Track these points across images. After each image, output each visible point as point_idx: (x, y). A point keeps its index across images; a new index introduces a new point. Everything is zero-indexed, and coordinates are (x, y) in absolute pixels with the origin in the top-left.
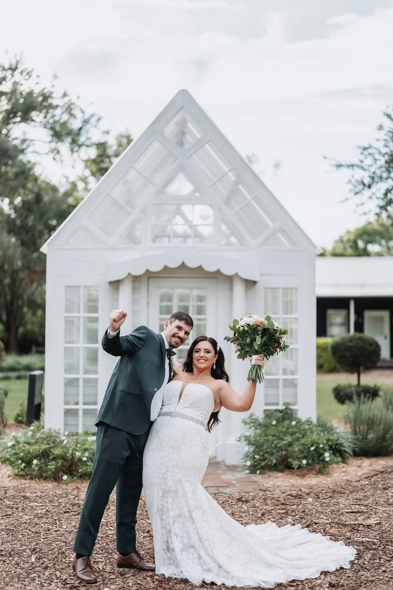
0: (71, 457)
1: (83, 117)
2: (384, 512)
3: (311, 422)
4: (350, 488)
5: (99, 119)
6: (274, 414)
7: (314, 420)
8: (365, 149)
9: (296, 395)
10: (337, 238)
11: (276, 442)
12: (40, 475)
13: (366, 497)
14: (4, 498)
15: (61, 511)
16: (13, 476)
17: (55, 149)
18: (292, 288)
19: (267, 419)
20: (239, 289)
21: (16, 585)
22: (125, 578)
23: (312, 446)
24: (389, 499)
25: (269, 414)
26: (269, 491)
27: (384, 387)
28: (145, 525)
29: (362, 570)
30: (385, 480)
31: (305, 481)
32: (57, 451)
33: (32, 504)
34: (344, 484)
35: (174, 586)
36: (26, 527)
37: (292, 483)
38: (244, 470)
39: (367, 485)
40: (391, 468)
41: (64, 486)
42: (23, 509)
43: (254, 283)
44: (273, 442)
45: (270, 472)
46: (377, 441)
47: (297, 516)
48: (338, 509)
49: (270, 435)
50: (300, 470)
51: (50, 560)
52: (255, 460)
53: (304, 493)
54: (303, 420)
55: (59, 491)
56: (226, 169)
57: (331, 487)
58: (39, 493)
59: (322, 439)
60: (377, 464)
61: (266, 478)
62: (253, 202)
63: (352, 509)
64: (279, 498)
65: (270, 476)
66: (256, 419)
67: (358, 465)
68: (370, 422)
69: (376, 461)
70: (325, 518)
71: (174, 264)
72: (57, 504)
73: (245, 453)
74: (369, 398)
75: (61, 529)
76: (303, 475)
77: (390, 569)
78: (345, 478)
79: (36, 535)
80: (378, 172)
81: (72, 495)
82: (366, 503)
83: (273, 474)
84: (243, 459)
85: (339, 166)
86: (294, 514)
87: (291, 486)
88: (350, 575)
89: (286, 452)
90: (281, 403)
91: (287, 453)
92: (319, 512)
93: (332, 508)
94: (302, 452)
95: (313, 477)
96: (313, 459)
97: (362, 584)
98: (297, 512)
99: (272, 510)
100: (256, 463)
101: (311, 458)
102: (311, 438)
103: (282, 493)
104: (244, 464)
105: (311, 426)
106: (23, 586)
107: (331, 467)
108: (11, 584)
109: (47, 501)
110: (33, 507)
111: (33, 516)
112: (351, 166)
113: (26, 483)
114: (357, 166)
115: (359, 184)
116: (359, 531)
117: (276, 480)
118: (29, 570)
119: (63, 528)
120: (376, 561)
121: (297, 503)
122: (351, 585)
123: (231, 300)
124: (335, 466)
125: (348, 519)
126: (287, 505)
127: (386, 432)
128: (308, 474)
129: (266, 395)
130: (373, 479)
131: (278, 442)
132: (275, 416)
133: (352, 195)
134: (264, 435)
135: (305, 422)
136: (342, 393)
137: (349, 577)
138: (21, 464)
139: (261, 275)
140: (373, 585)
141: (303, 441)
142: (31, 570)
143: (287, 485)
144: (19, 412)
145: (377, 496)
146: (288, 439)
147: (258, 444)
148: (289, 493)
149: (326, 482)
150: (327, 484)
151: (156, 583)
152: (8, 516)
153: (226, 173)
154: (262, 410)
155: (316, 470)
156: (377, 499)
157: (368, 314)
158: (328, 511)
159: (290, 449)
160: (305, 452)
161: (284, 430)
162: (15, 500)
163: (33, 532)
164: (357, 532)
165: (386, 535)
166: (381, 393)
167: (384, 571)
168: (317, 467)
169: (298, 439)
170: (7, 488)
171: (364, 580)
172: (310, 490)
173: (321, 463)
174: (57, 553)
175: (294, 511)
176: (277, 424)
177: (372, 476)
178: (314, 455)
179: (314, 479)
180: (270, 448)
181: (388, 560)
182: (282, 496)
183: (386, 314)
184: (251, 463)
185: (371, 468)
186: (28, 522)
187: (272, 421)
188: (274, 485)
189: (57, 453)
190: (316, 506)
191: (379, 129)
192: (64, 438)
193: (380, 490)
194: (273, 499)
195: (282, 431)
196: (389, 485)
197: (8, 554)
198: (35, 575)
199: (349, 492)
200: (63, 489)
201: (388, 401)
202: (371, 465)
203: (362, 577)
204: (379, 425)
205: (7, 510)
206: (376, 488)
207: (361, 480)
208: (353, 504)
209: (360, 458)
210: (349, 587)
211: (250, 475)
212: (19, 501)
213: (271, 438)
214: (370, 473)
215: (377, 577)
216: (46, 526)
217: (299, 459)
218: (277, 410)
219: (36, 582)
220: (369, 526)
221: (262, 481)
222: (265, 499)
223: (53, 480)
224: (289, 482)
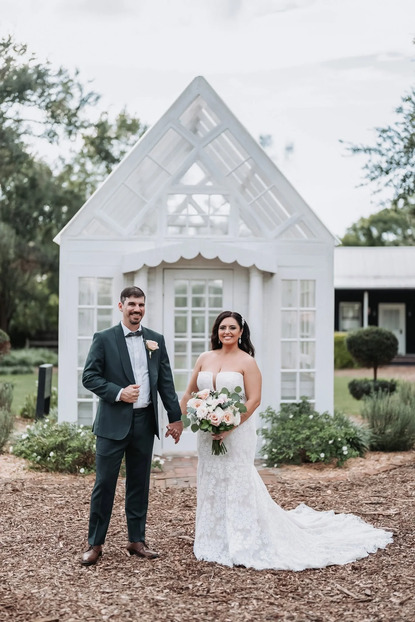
0: (88, 450)
1: (81, 96)
2: (404, 503)
3: (328, 416)
4: (368, 481)
5: (98, 98)
6: (290, 408)
7: (332, 414)
8: (384, 131)
9: (313, 389)
10: (350, 225)
11: (294, 435)
12: (56, 468)
13: (385, 490)
14: (22, 490)
15: (81, 502)
16: (28, 469)
17: (51, 131)
18: (308, 281)
19: (284, 413)
20: (256, 280)
21: (49, 568)
22: (154, 561)
23: (330, 439)
24: (407, 491)
25: (285, 408)
26: (288, 484)
27: (401, 383)
28: (167, 515)
29: (384, 555)
30: (403, 473)
31: (323, 475)
32: (74, 444)
33: (50, 495)
34: (362, 477)
35: (203, 568)
36: (49, 516)
37: (310, 476)
38: (262, 463)
39: (386, 479)
40: (409, 463)
41: (81, 479)
42: (42, 500)
43: (272, 274)
44: (290, 436)
45: (288, 465)
46: (395, 435)
47: (317, 507)
48: (357, 500)
49: (287, 429)
50: (318, 463)
51: (78, 546)
52: (273, 453)
53: (323, 485)
54: (321, 414)
55: (77, 483)
56: (243, 159)
57: (349, 480)
58: (56, 485)
59: (340, 433)
60: (395, 458)
61: (284, 471)
62: (270, 192)
63: (371, 500)
64: (298, 490)
65: (288, 469)
66: (273, 413)
67: (376, 459)
68: (388, 416)
69: (394, 456)
70: (345, 508)
71: (190, 255)
72: (76, 496)
73: (262, 446)
74: (387, 392)
75: (83, 519)
76: (321, 469)
77: (411, 554)
78: (363, 471)
79: (60, 524)
80: (397, 157)
81: (90, 487)
82: (385, 495)
83: (290, 468)
84: (260, 452)
85: (356, 150)
86: (313, 505)
87: (309, 479)
88: (372, 560)
89: (304, 445)
90: (298, 397)
91: (304, 447)
92: (339, 503)
93: (351, 500)
94: (320, 445)
95: (331, 471)
96: (331, 453)
97: (384, 567)
98: (316, 503)
99: (292, 501)
100: (274, 457)
101: (329, 451)
102: (329, 431)
103: (301, 485)
104: (261, 457)
105: (328, 420)
106: (55, 569)
107: (348, 460)
108: (43, 566)
109: (66, 492)
110: (52, 498)
111: (54, 507)
112: (368, 150)
113: (42, 475)
114: (375, 150)
115: (376, 170)
116: (379, 520)
117: (294, 473)
118: (59, 554)
119: (85, 518)
120: (396, 548)
121: (316, 494)
122: (374, 568)
123: (248, 293)
124: (353, 460)
125: (367, 509)
126: (307, 496)
127: (403, 427)
128: (325, 467)
129: (283, 389)
130: (391, 473)
131: (297, 436)
132: (291, 410)
133: (368, 180)
134: (281, 428)
135: (323, 415)
136: (358, 389)
137: (371, 561)
138: (36, 457)
139: (279, 266)
140: (394, 568)
141: (321, 434)
142: (60, 554)
143: (305, 478)
144: (25, 407)
145: (396, 489)
146: (307, 432)
147: (275, 437)
148: (307, 486)
149: (344, 475)
150: (345, 477)
151: (184, 566)
152: (29, 507)
153: (243, 163)
154: (279, 404)
155: (334, 464)
156: (396, 492)
157: (383, 307)
158: (347, 502)
159: (308, 442)
160: (324, 445)
161: (301, 423)
162: (33, 492)
163: (55, 521)
164: (377, 522)
165: (405, 524)
166: (398, 388)
167: (405, 557)
168: (335, 461)
169: (316, 433)
170: (24, 480)
171: (386, 564)
172: (329, 483)
173: (339, 457)
174: (83, 540)
175: (313, 502)
176: (295, 418)
177: (391, 470)
178: (333, 449)
179: (332, 472)
180: (287, 441)
181: (408, 547)
182: (301, 488)
183: (401, 308)
184: (269, 457)
185: (389, 463)
186: (49, 512)
187: (289, 415)
188: (292, 478)
189: (74, 445)
190: (335, 497)
191: (398, 112)
192: (80, 431)
193: (399, 483)
194: (292, 491)
195: (299, 424)
196: (408, 478)
197: (35, 540)
198: (65, 559)
199: (367, 485)
200: (80, 482)
201: (406, 396)
202: (389, 460)
203: (384, 561)
204: (397, 419)
205: (27, 501)
206: (395, 482)
207: (380, 473)
208: (372, 496)
209: (378, 452)
210: (372, 570)
211: (267, 468)
212: (37, 492)
213: (289, 431)
214: (387, 467)
215: (399, 561)
216: (68, 516)
217: (317, 452)
218: (293, 404)
219: (68, 565)
220: (388, 516)
221: (280, 474)
222: (284, 491)
223: (69, 473)
224: (307, 475)
